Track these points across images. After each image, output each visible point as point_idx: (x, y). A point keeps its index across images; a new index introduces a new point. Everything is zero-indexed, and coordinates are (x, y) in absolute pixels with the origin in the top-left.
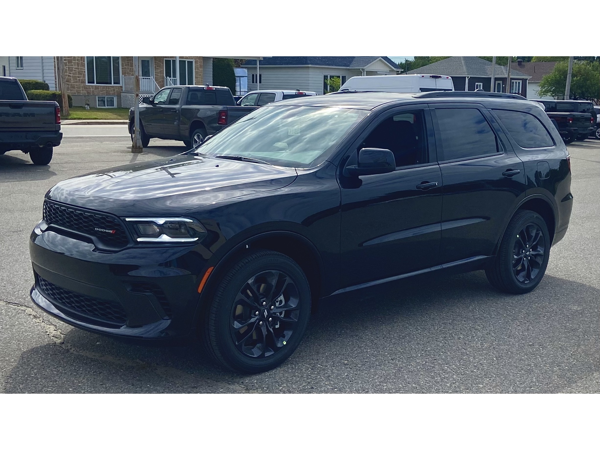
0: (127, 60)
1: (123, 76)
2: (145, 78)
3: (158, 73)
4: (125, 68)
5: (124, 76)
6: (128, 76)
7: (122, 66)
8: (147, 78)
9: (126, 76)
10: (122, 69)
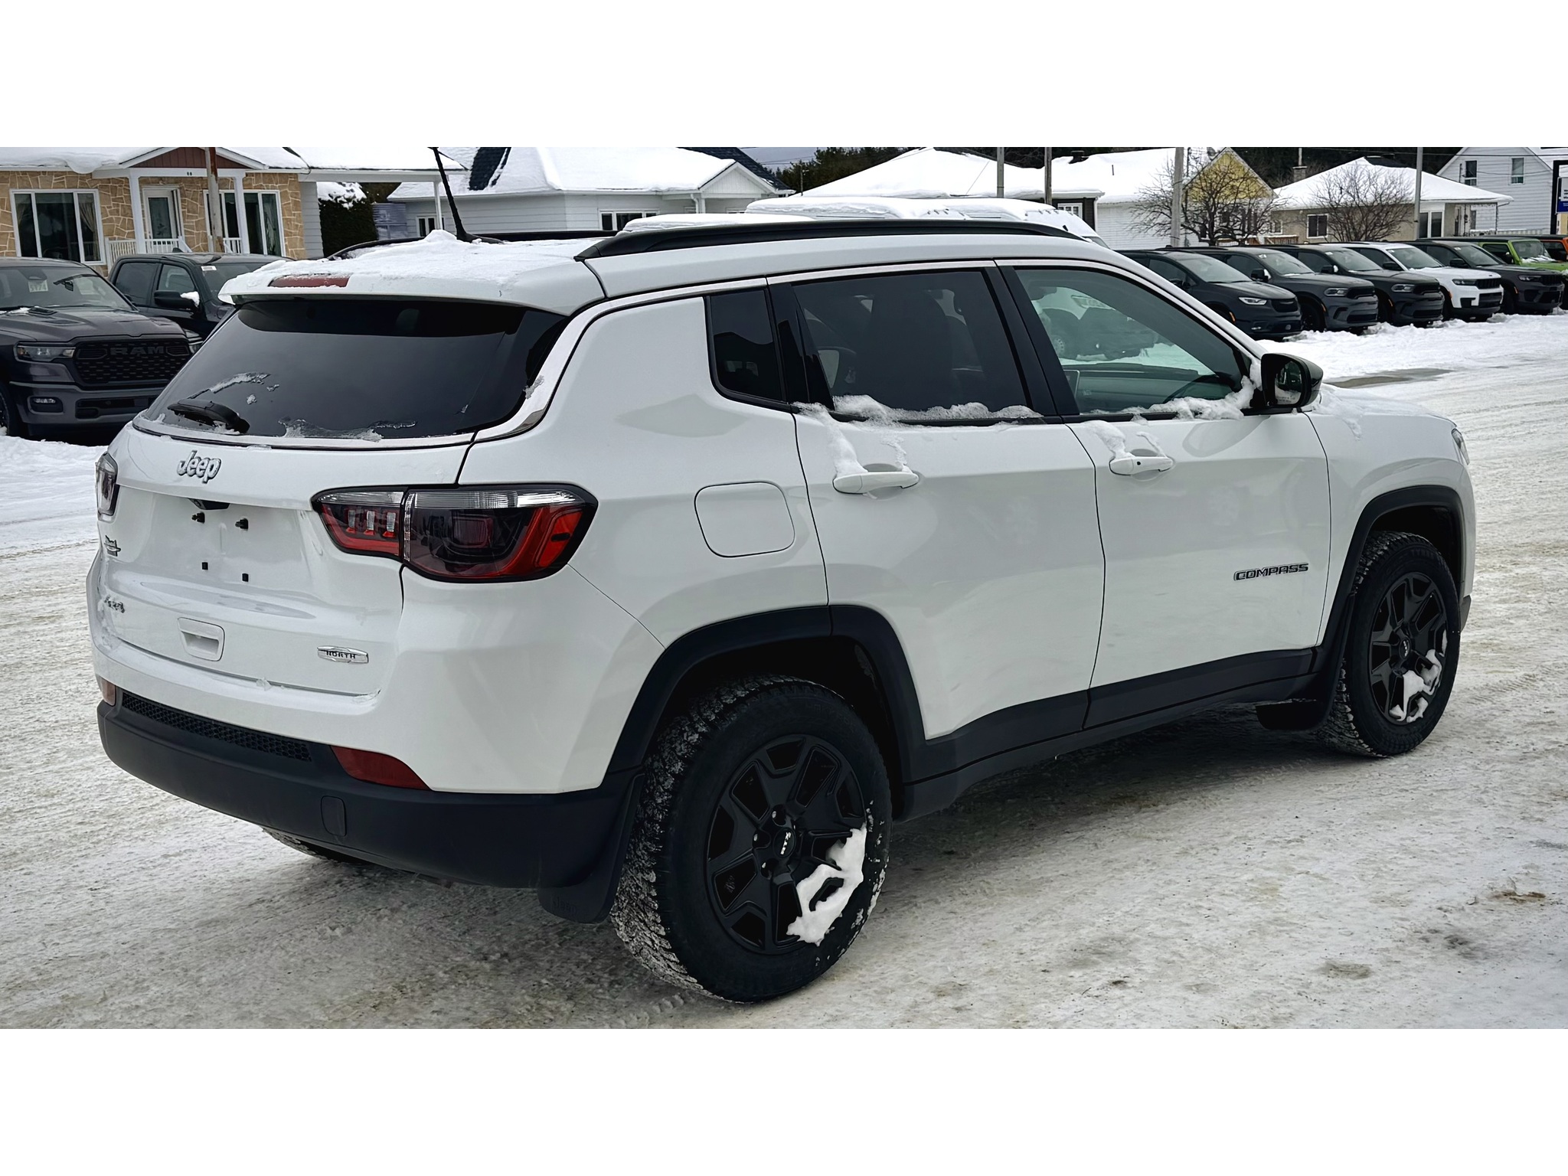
0: (114, 200)
1: (107, 239)
2: (164, 243)
3: (191, 227)
4: (111, 220)
5: (110, 239)
6: (119, 239)
7: (104, 214)
9: (115, 239)
10: (104, 221)
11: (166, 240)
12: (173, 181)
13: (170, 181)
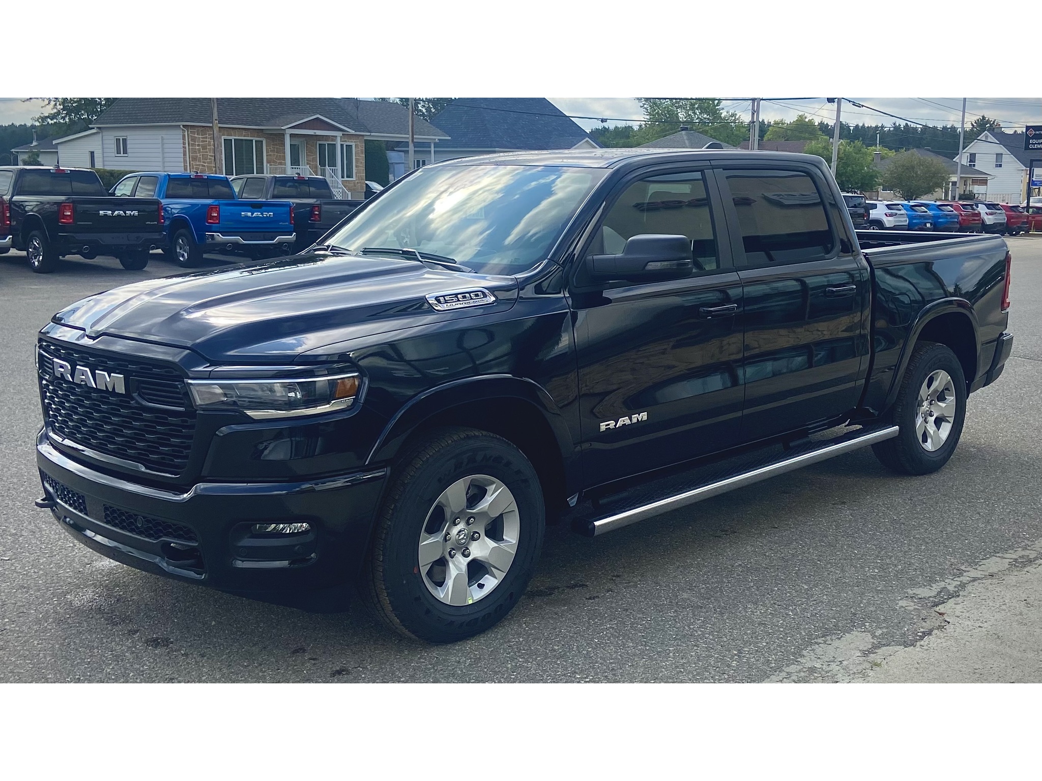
0: (273, 145)
1: (268, 165)
3: (310, 161)
4: (270, 155)
5: (270, 165)
6: (274, 165)
7: (267, 152)
9: (272, 165)
10: (267, 156)
11: (297, 167)
12: (303, 136)
13: (301, 136)
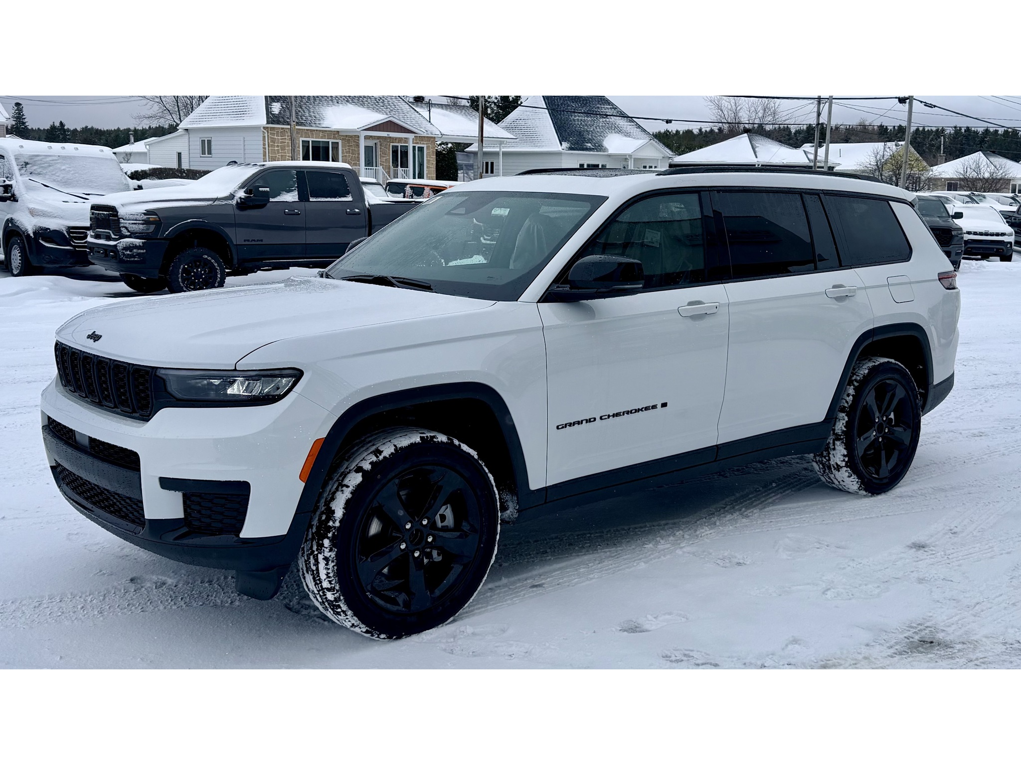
0: (348, 146)
2: (369, 169)
3: (383, 162)
4: (346, 156)
7: (343, 153)
8: (371, 169)
10: (342, 156)
11: (370, 168)
12: (377, 138)
13: (375, 138)
